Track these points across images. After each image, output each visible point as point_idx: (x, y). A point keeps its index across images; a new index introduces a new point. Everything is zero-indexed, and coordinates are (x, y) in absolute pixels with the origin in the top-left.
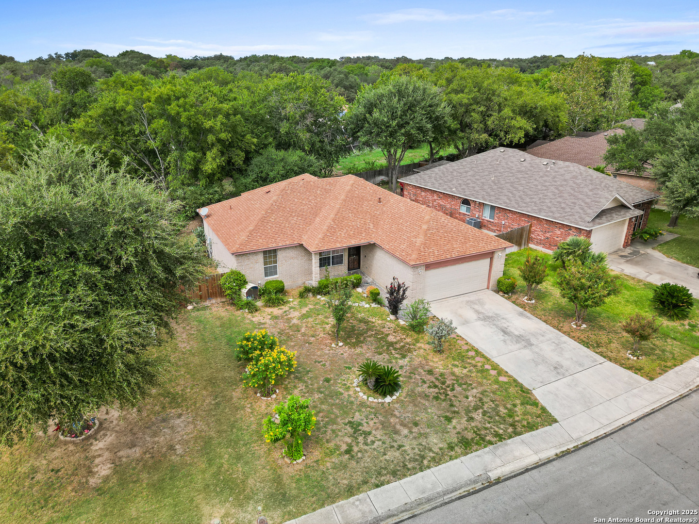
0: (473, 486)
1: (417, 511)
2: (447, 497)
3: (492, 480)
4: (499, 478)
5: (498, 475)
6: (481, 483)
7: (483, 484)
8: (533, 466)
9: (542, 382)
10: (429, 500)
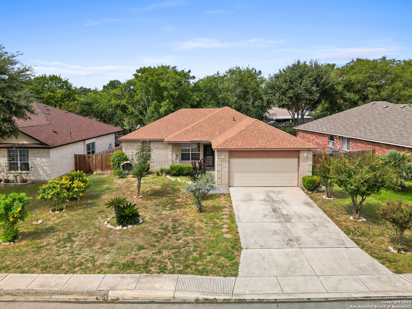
0: (86, 297)
1: (19, 298)
2: (55, 297)
3: (109, 298)
4: (118, 299)
5: (118, 296)
6: (95, 297)
7: (97, 299)
8: (162, 301)
9: (261, 246)
10: (37, 293)
